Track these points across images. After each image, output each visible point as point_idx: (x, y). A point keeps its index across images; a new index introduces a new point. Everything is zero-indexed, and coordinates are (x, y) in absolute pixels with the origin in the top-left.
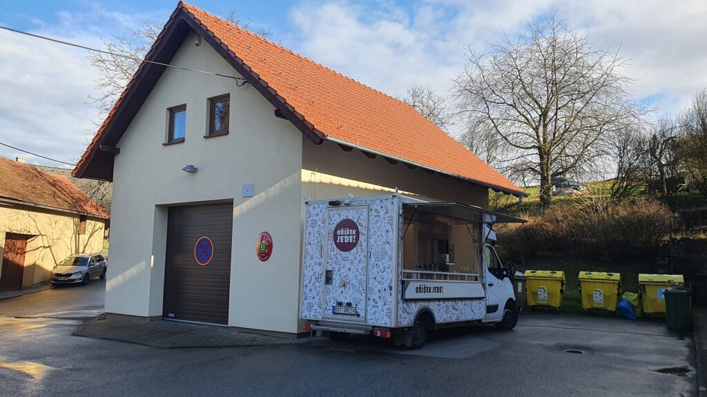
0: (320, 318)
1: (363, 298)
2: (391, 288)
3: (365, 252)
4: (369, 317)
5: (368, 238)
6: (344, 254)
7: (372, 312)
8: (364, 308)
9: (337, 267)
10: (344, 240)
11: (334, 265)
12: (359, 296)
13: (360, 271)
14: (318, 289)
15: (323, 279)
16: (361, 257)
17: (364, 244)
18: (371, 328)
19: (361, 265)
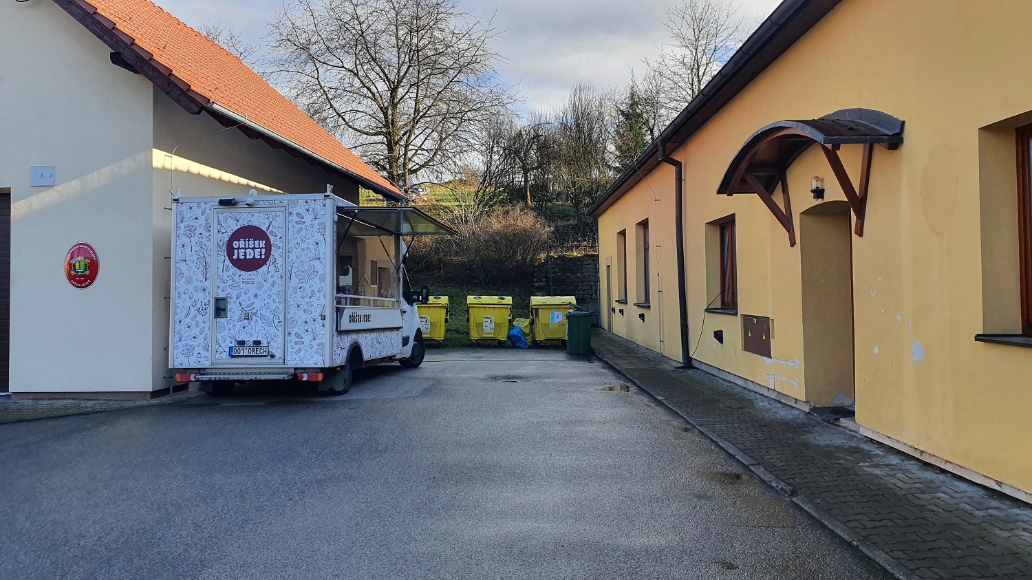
0: (207, 364)
1: (280, 334)
2: (323, 318)
3: (281, 272)
4: (289, 357)
5: (286, 253)
6: (246, 274)
7: (294, 350)
8: (281, 346)
9: (234, 293)
10: (245, 255)
11: (229, 290)
12: (272, 330)
13: (274, 296)
14: (201, 325)
15: (211, 309)
16: (275, 278)
17: (280, 261)
18: (293, 371)
19: (275, 290)
